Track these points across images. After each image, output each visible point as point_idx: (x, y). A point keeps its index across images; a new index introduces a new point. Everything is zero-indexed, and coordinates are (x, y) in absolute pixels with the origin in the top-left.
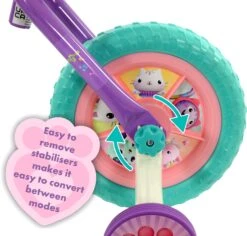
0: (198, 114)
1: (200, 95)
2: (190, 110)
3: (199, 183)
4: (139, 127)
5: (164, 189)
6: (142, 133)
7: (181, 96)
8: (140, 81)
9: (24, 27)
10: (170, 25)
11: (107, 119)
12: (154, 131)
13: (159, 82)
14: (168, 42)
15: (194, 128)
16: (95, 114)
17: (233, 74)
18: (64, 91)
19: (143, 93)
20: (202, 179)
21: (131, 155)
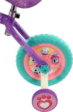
0: (59, 60)
1: (60, 55)
2: (57, 59)
3: (58, 79)
4: (42, 65)
5: (49, 81)
6: (43, 67)
7: (54, 55)
8: (42, 51)
9: (9, 36)
10: (52, 35)
11: (32, 61)
12: (46, 67)
13: (48, 51)
14: (51, 41)
15: (58, 64)
16: (29, 60)
17: (69, 50)
18: (20, 54)
19: (43, 54)
20: (59, 78)
21: (39, 71)
